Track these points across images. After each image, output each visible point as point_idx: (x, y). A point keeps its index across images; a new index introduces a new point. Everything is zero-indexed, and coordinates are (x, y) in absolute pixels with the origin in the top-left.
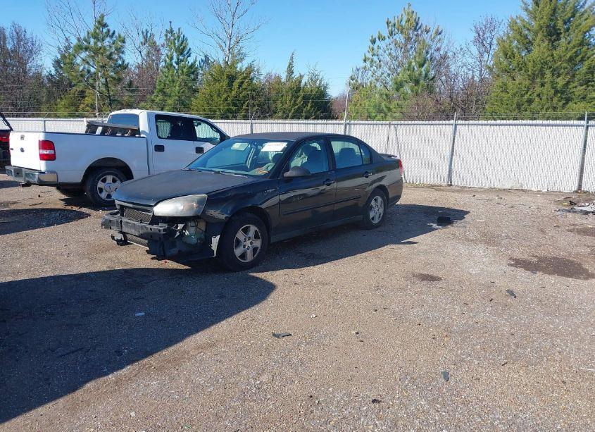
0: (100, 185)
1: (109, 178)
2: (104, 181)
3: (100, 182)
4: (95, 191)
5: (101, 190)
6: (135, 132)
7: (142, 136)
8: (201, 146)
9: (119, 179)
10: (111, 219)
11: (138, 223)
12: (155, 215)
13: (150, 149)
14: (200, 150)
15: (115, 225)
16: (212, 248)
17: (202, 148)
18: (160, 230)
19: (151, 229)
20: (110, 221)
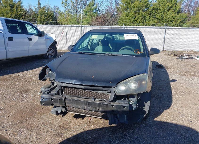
10: (53, 98)
11: (92, 101)
12: (117, 94)
13: (5, 38)
14: (30, 39)
15: (58, 102)
16: (144, 110)
17: (31, 38)
18: (125, 107)
19: (113, 106)
20: (52, 99)
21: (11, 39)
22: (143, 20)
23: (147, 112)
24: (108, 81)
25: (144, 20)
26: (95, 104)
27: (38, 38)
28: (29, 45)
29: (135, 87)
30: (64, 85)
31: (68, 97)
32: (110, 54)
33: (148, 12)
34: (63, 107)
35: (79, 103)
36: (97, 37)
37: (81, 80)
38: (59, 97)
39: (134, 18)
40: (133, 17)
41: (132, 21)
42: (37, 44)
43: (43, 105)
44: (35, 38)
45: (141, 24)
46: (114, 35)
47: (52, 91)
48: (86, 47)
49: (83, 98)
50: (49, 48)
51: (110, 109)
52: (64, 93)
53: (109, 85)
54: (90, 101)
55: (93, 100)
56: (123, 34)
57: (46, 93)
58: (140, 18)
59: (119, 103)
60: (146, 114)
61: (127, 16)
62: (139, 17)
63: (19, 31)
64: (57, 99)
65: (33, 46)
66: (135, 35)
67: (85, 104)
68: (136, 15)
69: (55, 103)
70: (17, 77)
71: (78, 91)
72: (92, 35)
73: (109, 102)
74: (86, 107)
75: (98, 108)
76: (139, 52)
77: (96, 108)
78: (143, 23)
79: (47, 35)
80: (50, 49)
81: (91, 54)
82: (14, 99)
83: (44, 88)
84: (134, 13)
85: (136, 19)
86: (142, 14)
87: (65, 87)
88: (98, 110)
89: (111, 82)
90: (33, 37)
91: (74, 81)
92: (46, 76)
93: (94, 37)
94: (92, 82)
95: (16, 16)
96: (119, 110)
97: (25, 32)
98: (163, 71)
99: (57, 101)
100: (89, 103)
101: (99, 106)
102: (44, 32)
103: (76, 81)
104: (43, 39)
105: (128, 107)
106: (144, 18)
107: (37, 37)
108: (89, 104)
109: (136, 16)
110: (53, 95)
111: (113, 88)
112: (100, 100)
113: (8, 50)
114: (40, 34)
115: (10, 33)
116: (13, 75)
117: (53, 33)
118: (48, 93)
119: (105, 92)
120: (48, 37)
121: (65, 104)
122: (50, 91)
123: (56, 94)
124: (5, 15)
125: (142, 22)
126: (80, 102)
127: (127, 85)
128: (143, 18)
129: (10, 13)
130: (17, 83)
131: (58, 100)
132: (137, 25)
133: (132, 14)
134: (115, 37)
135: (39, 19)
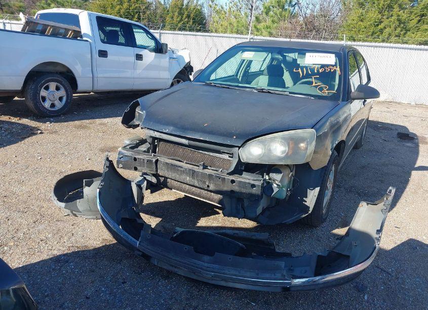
0: (43, 93)
1: (53, 86)
2: (47, 88)
3: (43, 89)
4: (38, 100)
5: (44, 99)
6: (77, 35)
7: (84, 39)
8: (140, 53)
9: (64, 86)
10: (137, 157)
11: (200, 169)
12: (242, 161)
13: (93, 53)
14: (139, 57)
15: (145, 165)
16: (306, 203)
17: (141, 55)
18: (253, 186)
19: (233, 181)
20: (135, 159)
21: (103, 54)
22: (399, 29)
23: (311, 209)
24: (229, 135)
25: (401, 31)
26: (203, 175)
27: (155, 57)
28: (134, 68)
29: (283, 152)
30: (157, 135)
31: (163, 159)
32: (264, 91)
33: (416, 11)
34: (154, 175)
35: (178, 170)
36: (251, 56)
37: (183, 128)
38: (148, 156)
39: (378, 25)
40: (376, 22)
41: (372, 30)
42: (150, 67)
43: (121, 168)
44: (149, 57)
45: (393, 38)
46: (287, 54)
47: (140, 145)
48: (233, 76)
49: (186, 163)
50: (175, 78)
51: (227, 187)
52: (157, 150)
53: (229, 143)
54: (195, 168)
55: (202, 167)
56: (304, 52)
57: (128, 147)
58: (393, 26)
59: (247, 178)
60: (310, 212)
61: (362, 21)
62: (389, 22)
63: (122, 40)
64: (144, 160)
65: (144, 69)
66: (329, 55)
67: (187, 173)
68: (384, 17)
69: (140, 166)
70: (104, 124)
71: (180, 150)
72: (244, 51)
73: (228, 174)
74: (188, 178)
75: (207, 183)
76: (327, 90)
77: (205, 182)
78: (398, 36)
79: (173, 52)
80: (177, 81)
81: (228, 88)
82: (87, 159)
83: (129, 139)
84: (377, 12)
85: (381, 26)
86: (398, 16)
87: (160, 140)
88: (208, 186)
89: (235, 137)
90: (145, 53)
91: (172, 128)
92: (135, 120)
93: (248, 55)
94: (200, 133)
95: (128, 12)
96: (244, 191)
97: (131, 42)
98: (407, 147)
99: (144, 163)
100: (194, 172)
101: (210, 181)
102: (167, 45)
103: (174, 128)
104: (164, 60)
105: (259, 186)
106: (402, 25)
107: (154, 54)
108: (193, 174)
109: (382, 20)
110: (139, 153)
111: (238, 148)
112: (214, 169)
113: (96, 75)
114: (160, 49)
115: (103, 41)
116: (98, 121)
117: (185, 49)
118: (132, 148)
119: (226, 157)
120: (175, 56)
121: (157, 171)
122: (137, 146)
123: (145, 151)
124: (109, 9)
125: (396, 36)
126: (179, 168)
127: (265, 145)
128: (400, 24)
129: (118, 7)
130: (100, 134)
131: (146, 161)
132: (383, 41)
133: (373, 15)
134: (287, 58)
135: (168, 19)
